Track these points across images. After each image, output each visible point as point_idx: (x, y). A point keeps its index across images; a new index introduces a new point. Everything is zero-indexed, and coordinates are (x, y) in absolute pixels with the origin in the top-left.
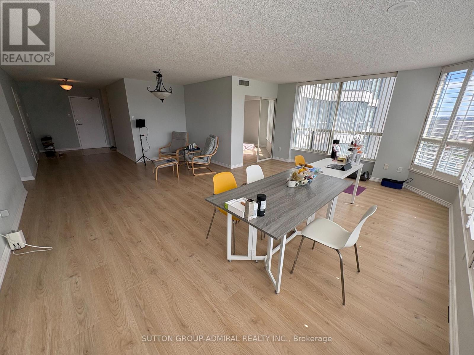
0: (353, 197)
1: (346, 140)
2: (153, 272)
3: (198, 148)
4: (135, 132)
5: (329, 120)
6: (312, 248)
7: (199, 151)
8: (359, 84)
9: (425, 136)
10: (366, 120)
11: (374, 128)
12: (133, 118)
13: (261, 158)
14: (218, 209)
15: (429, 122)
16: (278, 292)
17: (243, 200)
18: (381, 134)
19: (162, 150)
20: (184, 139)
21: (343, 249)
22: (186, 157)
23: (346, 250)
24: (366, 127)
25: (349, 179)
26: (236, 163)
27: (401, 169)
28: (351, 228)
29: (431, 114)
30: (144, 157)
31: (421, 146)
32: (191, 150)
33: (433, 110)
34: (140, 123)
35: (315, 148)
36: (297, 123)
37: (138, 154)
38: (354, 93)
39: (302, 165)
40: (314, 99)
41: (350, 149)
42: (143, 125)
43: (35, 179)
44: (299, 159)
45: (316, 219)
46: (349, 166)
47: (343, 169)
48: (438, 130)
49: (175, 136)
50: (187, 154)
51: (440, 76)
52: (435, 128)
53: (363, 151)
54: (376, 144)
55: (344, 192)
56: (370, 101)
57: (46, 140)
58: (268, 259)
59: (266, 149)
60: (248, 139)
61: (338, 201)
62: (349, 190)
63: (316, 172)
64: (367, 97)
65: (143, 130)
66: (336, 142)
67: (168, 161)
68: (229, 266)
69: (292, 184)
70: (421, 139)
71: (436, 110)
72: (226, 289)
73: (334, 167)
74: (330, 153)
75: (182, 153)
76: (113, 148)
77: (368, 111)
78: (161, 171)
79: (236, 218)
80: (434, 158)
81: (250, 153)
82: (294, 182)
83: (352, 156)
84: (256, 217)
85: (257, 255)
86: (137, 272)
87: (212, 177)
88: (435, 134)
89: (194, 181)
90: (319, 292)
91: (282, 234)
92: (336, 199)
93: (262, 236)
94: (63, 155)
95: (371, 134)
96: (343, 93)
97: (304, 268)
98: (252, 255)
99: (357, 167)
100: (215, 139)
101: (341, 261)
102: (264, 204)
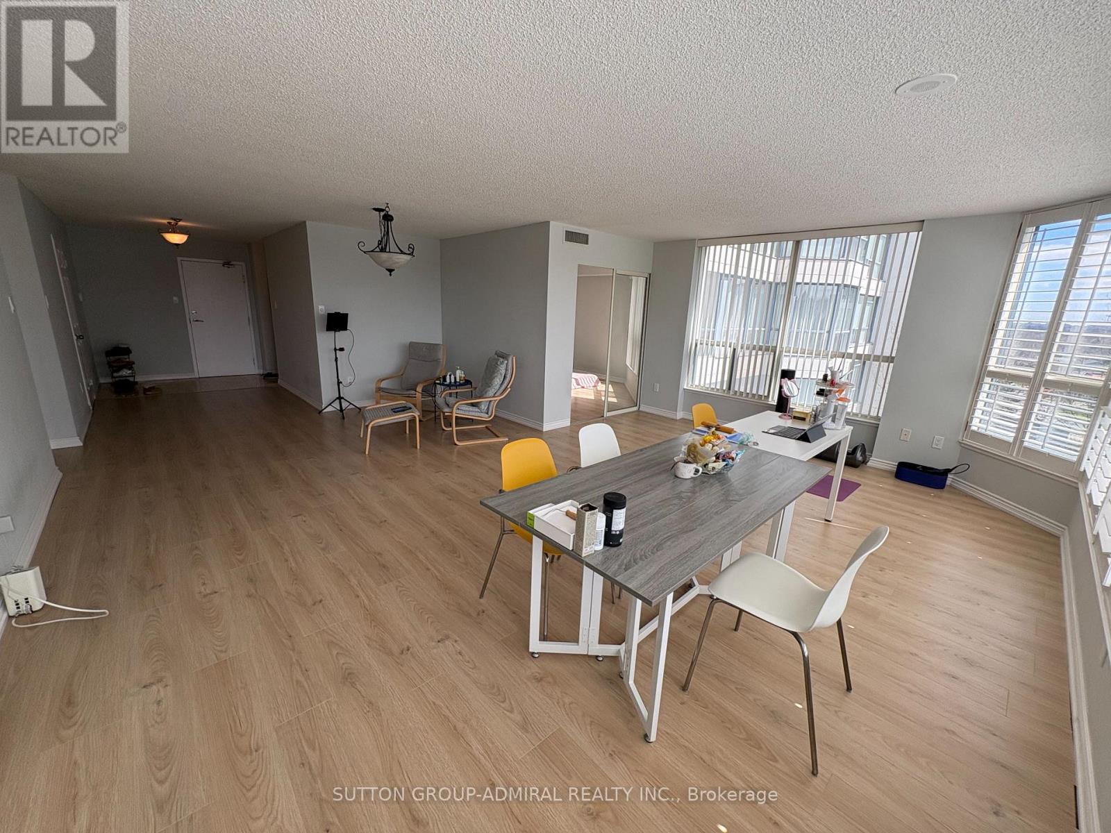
0: (832, 505)
1: (810, 370)
2: (348, 678)
3: (467, 382)
4: (325, 341)
5: (770, 327)
6: (734, 627)
7: (470, 387)
8: (837, 246)
9: (992, 365)
10: (855, 326)
11: (874, 345)
12: (321, 308)
13: (612, 407)
14: (509, 525)
15: (1000, 334)
16: (653, 738)
17: (571, 506)
18: (890, 359)
19: (383, 385)
20: (437, 361)
21: (808, 631)
22: (440, 400)
23: (817, 635)
24: (857, 342)
25: (819, 462)
26: (555, 419)
27: (940, 441)
28: (828, 581)
29: (1005, 316)
30: (340, 398)
31: (986, 387)
32: (450, 386)
33: (1007, 307)
34: (337, 322)
35: (740, 387)
36: (696, 329)
37: (328, 392)
38: (826, 264)
39: (709, 427)
40: (735, 276)
41: (821, 393)
42: (344, 327)
43: (82, 444)
44: (701, 412)
45: (743, 556)
46: (819, 432)
47: (805, 438)
48: (1021, 354)
49: (416, 353)
50: (441, 395)
51: (1020, 232)
52: (1015, 348)
53: (850, 396)
54: (881, 382)
55: (809, 491)
56: (864, 284)
57: (118, 356)
58: (628, 652)
59: (626, 388)
60: (583, 364)
61: (796, 513)
62: (821, 488)
63: (742, 445)
64: (856, 274)
65: (342, 338)
66: (788, 374)
67: (396, 411)
68: (534, 668)
69: (687, 471)
70: (983, 372)
71: (1014, 307)
72: (525, 726)
73: (784, 433)
74: (773, 400)
75: (429, 391)
76: (270, 377)
77: (859, 307)
78: (379, 432)
79: (552, 550)
80: (1017, 416)
81: (590, 395)
82: (692, 467)
83: (825, 408)
84: (600, 547)
85: (601, 642)
86: (308, 678)
87: (497, 449)
88: (1016, 363)
89: (454, 458)
90: (753, 741)
91: (663, 591)
92: (790, 509)
93: (615, 595)
94: (153, 391)
95: (868, 357)
96: (801, 264)
97: (717, 676)
98: (589, 641)
99: (837, 434)
100: (507, 360)
101: (806, 662)
102: (619, 517)
